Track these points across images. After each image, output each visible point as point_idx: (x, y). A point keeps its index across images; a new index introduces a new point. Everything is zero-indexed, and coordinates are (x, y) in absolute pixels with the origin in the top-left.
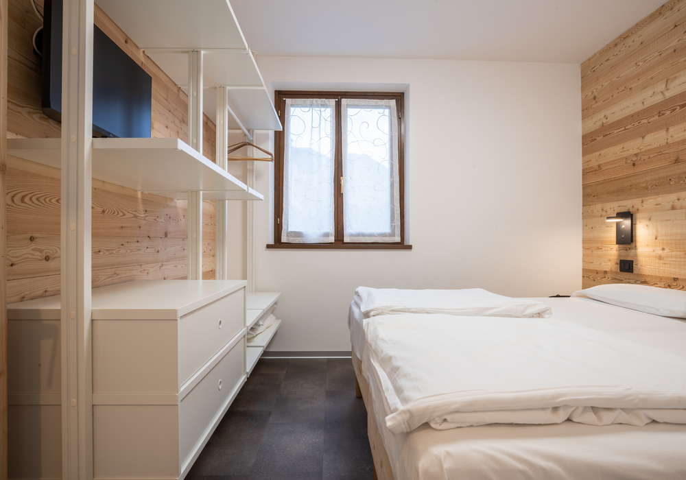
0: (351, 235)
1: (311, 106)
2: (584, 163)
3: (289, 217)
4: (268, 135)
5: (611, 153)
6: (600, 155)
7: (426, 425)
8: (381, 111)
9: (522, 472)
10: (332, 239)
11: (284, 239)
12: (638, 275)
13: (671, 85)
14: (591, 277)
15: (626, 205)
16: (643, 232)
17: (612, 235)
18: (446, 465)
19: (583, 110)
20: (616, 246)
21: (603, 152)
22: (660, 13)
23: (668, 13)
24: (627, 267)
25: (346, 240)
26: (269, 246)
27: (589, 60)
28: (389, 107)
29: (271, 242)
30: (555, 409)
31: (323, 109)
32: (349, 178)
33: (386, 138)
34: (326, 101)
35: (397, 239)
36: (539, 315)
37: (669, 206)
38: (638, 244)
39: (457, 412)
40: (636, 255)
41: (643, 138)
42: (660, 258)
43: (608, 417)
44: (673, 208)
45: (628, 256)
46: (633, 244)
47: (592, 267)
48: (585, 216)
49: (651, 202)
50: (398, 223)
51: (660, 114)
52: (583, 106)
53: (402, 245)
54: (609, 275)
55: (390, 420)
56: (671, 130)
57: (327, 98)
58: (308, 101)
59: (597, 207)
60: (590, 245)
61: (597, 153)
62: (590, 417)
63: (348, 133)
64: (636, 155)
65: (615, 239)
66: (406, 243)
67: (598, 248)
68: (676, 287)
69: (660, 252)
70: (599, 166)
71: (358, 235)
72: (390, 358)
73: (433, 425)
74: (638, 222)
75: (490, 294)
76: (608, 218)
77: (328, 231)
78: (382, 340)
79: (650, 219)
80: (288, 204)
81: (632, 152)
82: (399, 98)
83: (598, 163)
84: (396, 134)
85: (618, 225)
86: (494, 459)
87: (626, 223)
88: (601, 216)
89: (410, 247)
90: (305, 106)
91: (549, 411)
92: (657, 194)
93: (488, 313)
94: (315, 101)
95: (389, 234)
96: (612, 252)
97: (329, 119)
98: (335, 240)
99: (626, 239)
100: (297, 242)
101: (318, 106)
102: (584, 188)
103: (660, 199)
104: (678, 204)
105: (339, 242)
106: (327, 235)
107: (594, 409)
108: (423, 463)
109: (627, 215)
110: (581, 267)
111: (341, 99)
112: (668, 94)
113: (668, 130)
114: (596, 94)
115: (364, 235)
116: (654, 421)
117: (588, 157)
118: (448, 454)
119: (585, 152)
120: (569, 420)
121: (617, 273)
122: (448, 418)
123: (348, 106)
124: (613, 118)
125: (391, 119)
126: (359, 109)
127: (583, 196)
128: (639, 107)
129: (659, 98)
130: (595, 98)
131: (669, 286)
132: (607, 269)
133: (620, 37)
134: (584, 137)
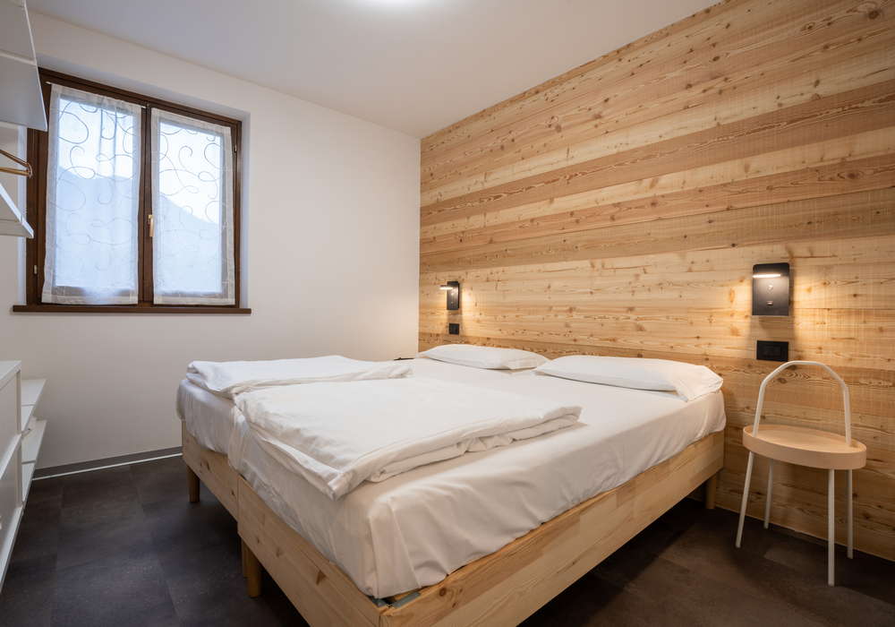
0: (165, 295)
1: (100, 105)
2: (422, 233)
3: (57, 264)
4: (17, 132)
5: (445, 228)
6: (435, 228)
7: (366, 482)
8: (211, 137)
9: (448, 497)
10: (134, 299)
11: (47, 297)
12: (462, 336)
13: (489, 179)
14: (427, 340)
15: (455, 275)
16: (467, 300)
17: (443, 301)
18: (394, 508)
19: (421, 184)
20: (447, 311)
21: (438, 226)
22: (482, 116)
23: (488, 118)
24: (454, 329)
25: (157, 300)
26: (17, 309)
27: (428, 138)
28: (222, 135)
29: (22, 301)
30: (459, 444)
31: (119, 115)
32: (162, 218)
33: (217, 173)
34: (127, 105)
35: (231, 301)
36: (402, 376)
37: (485, 279)
38: (463, 309)
39: (393, 462)
40: (461, 320)
41: (468, 218)
42: (478, 321)
43: (490, 443)
44: (488, 281)
45: (455, 320)
46: (459, 311)
47: (427, 330)
48: (422, 283)
49: (473, 273)
50: (232, 281)
51: (481, 201)
52: (421, 180)
53: (237, 308)
54: (440, 337)
55: (335, 484)
56: (488, 215)
57: (126, 101)
58: (95, 97)
59: (431, 276)
60: (425, 310)
61: (433, 226)
62: (480, 446)
63: (161, 156)
64: (463, 232)
65: (446, 305)
66: (242, 306)
67: (432, 313)
68: (489, 345)
69: (478, 316)
70: (434, 238)
71: (176, 295)
72: (298, 431)
73: (373, 480)
74: (463, 290)
75: (347, 360)
76: (442, 286)
77: (129, 287)
78: (276, 415)
79: (472, 289)
80: (54, 245)
81: (460, 229)
82: (236, 127)
83: (432, 236)
84: (230, 171)
85: (448, 292)
86: (428, 493)
87: (455, 291)
88: (435, 284)
89: (248, 311)
90: (90, 103)
91: (455, 447)
92: (477, 267)
93: (361, 377)
94: (106, 99)
95: (220, 295)
96: (443, 316)
97: (131, 131)
98: (139, 301)
99: (454, 306)
100: (73, 302)
101: (111, 108)
102: (421, 258)
103: (479, 272)
104: (491, 277)
105: (146, 302)
106: (126, 293)
107: (482, 439)
108: (373, 514)
109: (455, 284)
110: (417, 331)
111: (151, 107)
112: (487, 186)
113: (485, 215)
114: (432, 171)
115: (183, 295)
116: (514, 440)
117: (426, 228)
118: (393, 498)
119: (422, 224)
120: (467, 452)
121: (446, 335)
122: (386, 469)
123: (161, 119)
124: (446, 197)
125: (224, 152)
126: (178, 129)
127: (421, 264)
128: (466, 192)
129: (479, 187)
130: (432, 175)
131: (484, 345)
132: (440, 333)
133: (453, 125)
134: (422, 209)
